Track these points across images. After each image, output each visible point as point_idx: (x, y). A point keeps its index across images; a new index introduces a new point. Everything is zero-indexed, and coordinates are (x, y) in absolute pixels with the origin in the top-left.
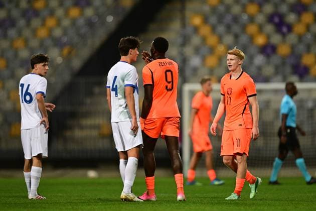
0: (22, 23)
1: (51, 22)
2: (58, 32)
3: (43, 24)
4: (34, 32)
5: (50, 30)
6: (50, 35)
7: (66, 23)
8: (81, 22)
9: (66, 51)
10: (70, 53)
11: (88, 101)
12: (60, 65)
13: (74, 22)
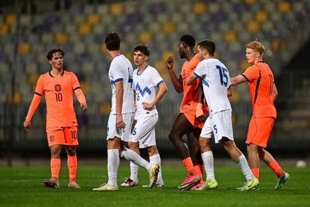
0: (233, 16)
1: (261, 16)
2: (268, 26)
3: (254, 18)
4: (245, 26)
5: (261, 24)
6: (261, 29)
7: (276, 17)
8: (291, 16)
9: (275, 45)
10: (280, 46)
11: (297, 93)
12: (270, 57)
13: (284, 16)
